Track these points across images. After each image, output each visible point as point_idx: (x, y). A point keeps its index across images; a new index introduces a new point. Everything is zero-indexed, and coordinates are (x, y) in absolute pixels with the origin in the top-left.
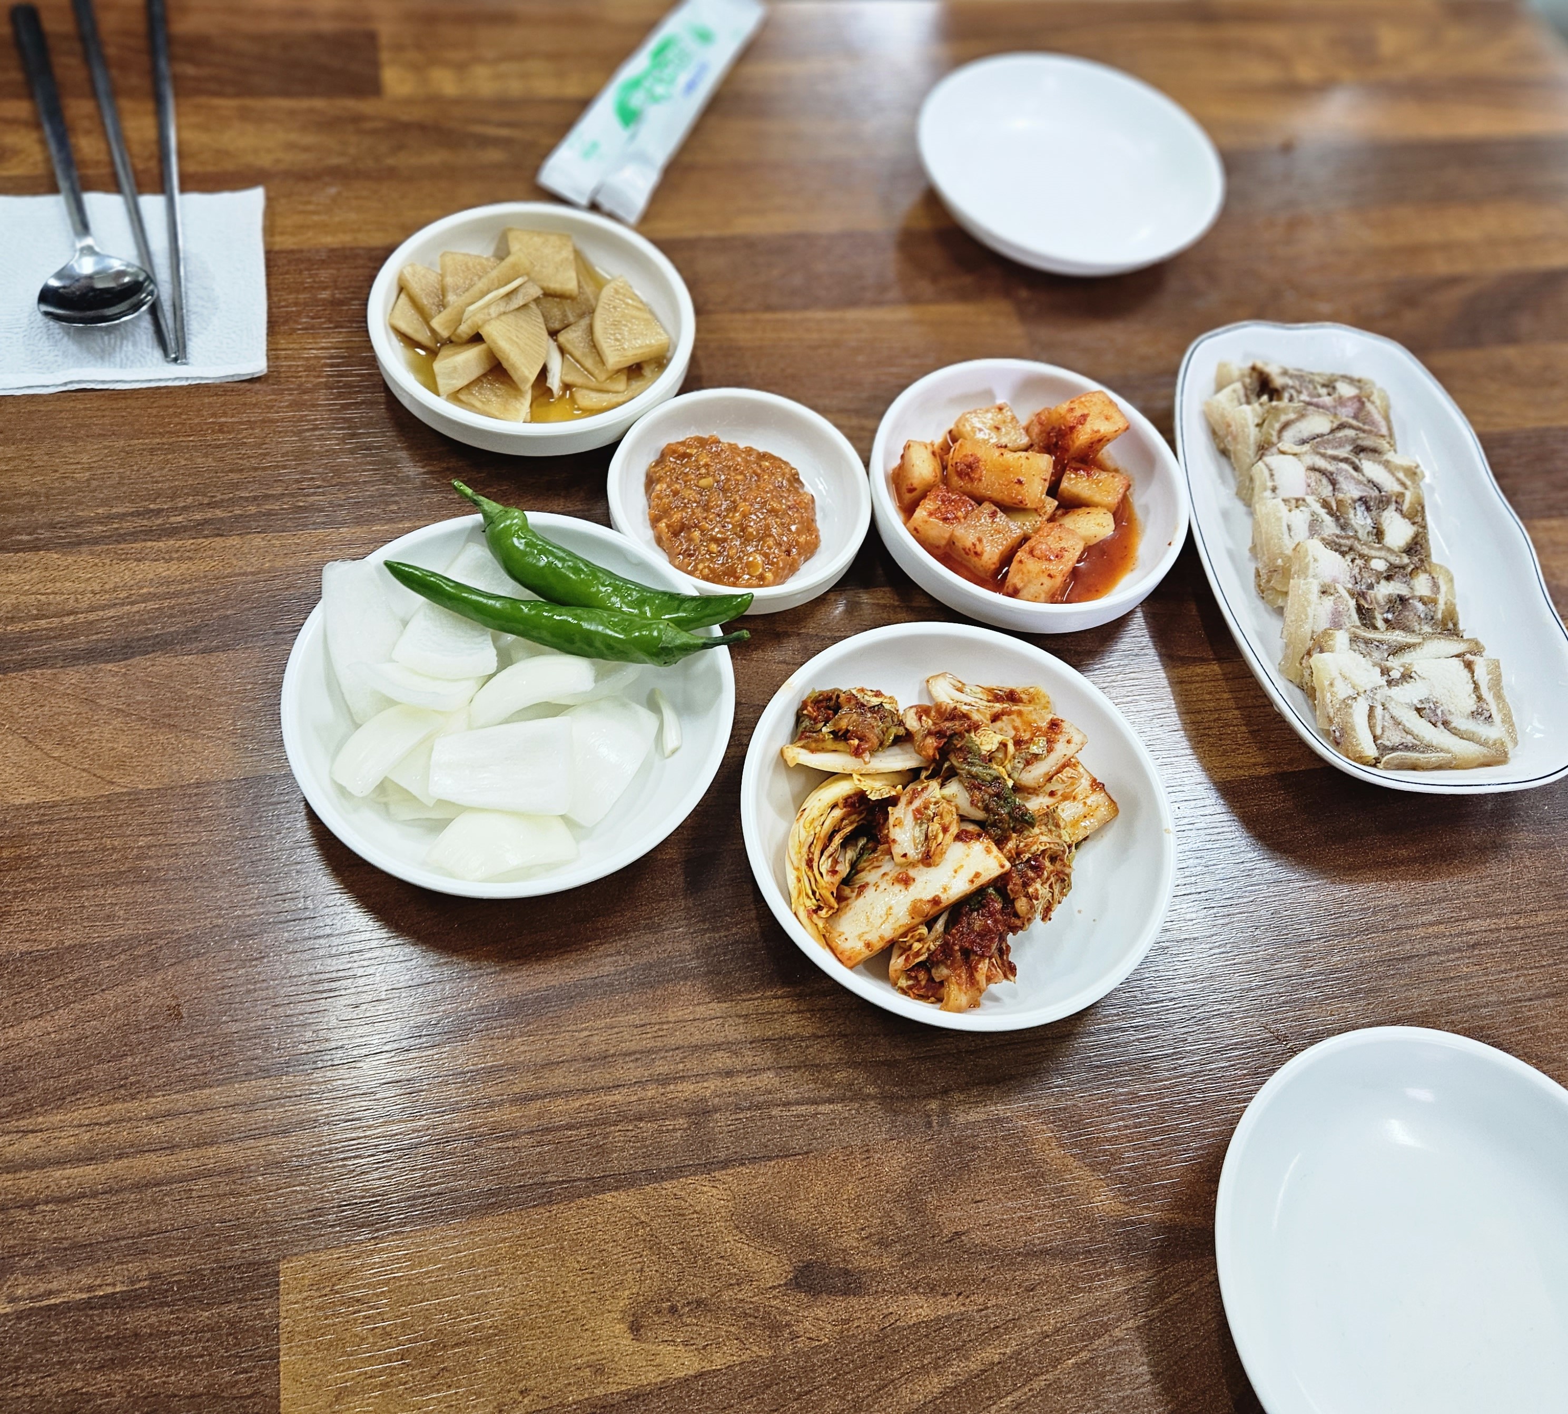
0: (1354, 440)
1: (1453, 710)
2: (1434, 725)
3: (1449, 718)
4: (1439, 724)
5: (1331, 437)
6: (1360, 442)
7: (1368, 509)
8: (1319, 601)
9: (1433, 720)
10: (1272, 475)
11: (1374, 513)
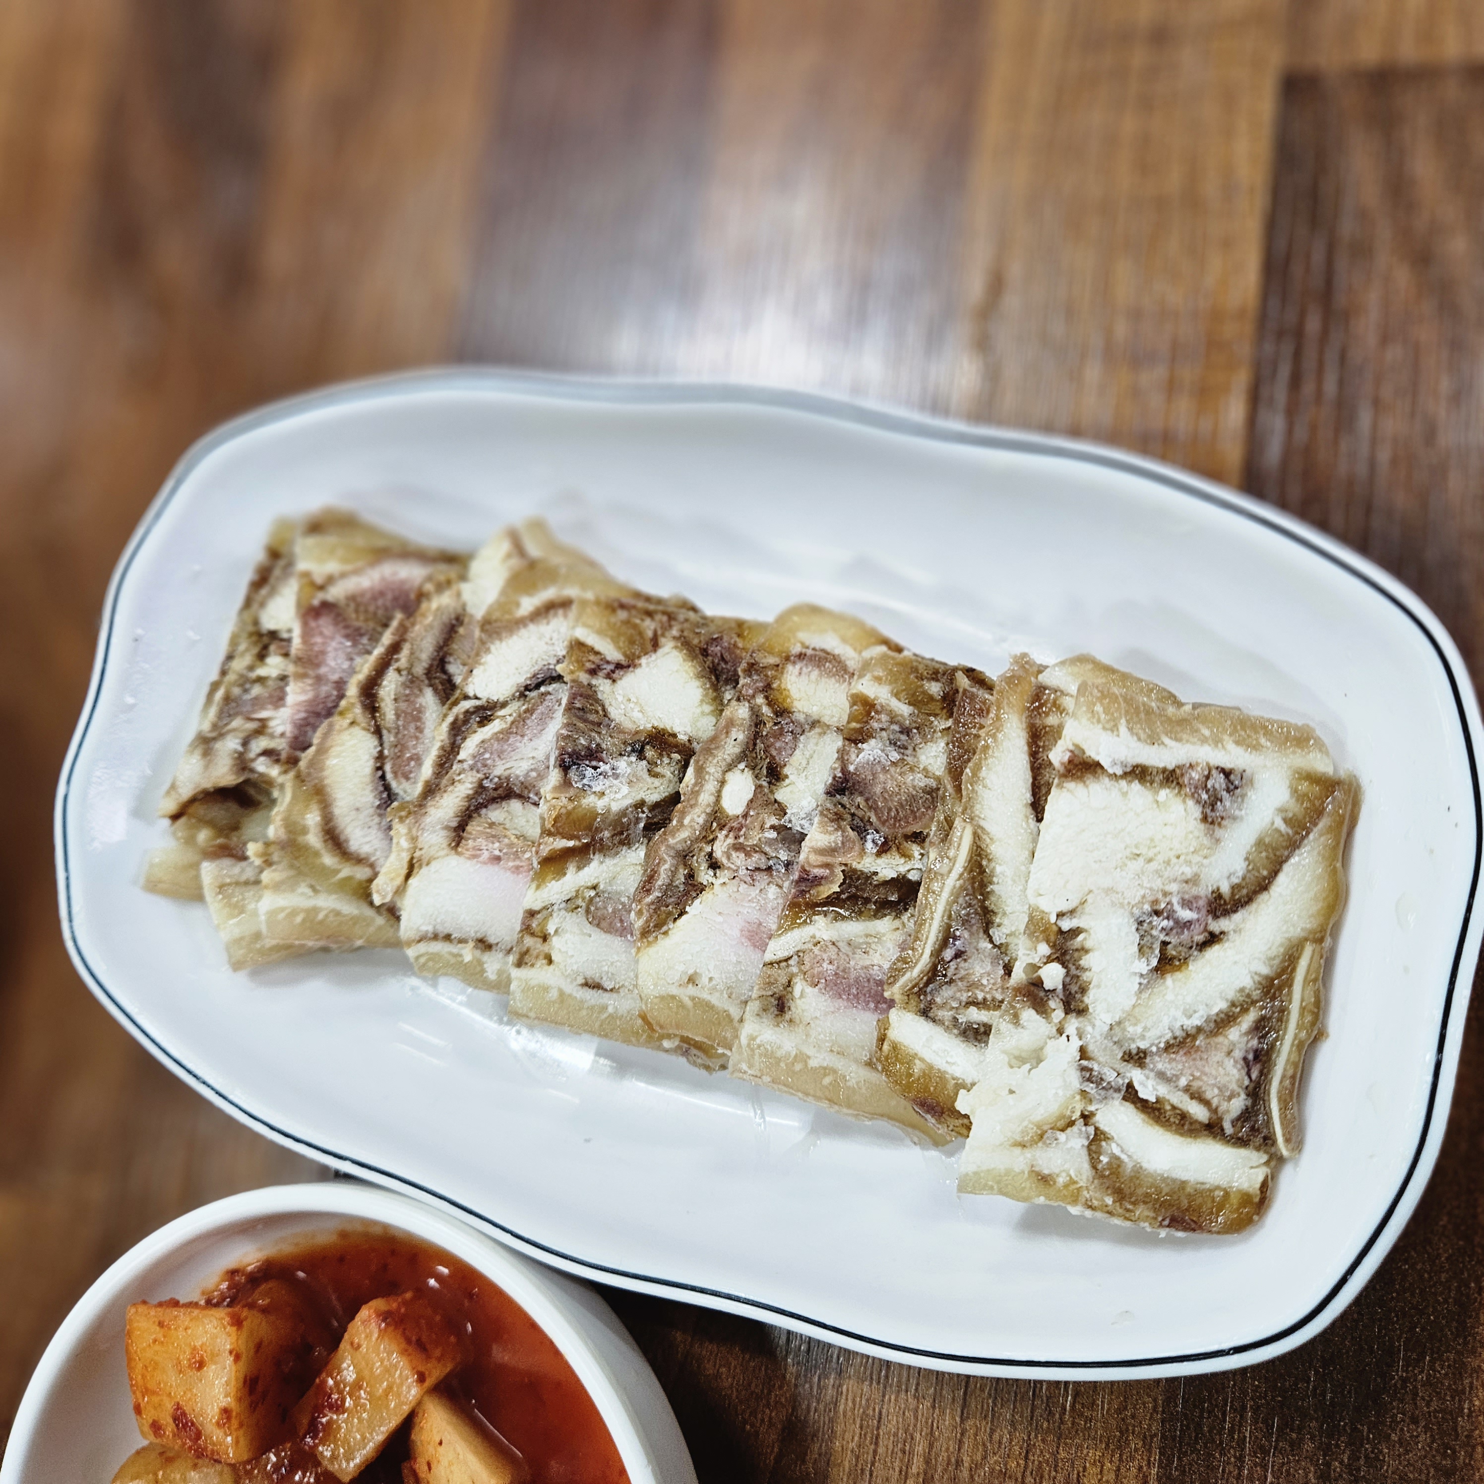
0: (412, 682)
1: (1188, 872)
2: (1213, 939)
3: (1204, 890)
4: (1216, 926)
5: (389, 738)
6: (419, 670)
7: (593, 755)
8: (801, 1029)
9: (1200, 938)
10: (448, 938)
11: (607, 743)
